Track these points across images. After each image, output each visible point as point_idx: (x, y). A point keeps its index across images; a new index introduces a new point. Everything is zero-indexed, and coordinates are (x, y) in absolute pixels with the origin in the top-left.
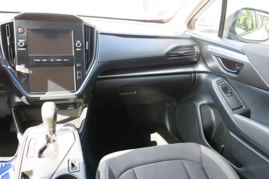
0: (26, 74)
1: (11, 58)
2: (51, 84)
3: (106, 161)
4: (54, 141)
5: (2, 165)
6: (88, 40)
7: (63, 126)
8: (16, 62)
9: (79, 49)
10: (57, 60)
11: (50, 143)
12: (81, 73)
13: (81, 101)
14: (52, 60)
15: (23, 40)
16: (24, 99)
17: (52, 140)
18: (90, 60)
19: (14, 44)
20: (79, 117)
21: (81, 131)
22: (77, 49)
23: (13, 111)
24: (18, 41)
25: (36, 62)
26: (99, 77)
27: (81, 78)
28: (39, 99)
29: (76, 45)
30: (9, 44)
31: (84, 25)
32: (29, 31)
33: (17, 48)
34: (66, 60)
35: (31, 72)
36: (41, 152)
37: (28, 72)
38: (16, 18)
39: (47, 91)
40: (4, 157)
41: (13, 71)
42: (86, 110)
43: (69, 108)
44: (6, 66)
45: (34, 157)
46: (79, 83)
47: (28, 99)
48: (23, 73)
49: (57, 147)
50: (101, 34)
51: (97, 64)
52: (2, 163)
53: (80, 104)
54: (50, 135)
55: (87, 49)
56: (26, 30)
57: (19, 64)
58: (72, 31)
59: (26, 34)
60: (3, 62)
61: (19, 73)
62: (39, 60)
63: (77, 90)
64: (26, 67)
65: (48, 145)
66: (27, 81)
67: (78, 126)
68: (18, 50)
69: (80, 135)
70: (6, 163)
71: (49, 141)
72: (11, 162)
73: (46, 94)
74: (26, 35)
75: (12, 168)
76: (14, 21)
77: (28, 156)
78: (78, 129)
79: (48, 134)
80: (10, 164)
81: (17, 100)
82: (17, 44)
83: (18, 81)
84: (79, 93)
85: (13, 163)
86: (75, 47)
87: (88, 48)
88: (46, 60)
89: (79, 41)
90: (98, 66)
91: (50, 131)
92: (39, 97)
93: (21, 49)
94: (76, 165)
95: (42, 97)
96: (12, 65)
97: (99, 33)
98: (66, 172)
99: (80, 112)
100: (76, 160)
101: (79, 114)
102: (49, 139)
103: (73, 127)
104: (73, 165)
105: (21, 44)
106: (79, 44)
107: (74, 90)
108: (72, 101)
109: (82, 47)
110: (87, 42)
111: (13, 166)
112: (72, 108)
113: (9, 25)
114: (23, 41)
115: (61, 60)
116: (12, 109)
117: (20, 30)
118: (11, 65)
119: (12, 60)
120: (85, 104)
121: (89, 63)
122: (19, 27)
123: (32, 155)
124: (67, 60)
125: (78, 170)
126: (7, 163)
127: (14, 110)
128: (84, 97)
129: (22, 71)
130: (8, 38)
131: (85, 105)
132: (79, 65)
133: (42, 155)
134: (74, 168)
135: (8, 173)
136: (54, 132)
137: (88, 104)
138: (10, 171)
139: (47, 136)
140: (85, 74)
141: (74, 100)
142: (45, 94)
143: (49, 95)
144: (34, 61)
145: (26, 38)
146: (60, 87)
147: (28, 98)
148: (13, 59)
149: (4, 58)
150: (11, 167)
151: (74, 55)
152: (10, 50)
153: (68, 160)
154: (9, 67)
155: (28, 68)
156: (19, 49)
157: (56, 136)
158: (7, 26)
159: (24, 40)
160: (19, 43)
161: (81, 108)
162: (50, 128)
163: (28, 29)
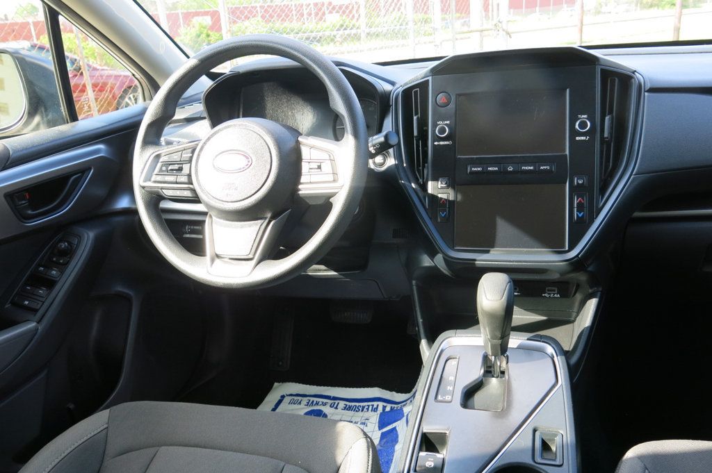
0: (449, 201)
1: (419, 165)
2: (504, 228)
3: (641, 458)
4: (503, 373)
5: (384, 407)
6: (611, 112)
7: (528, 339)
8: (428, 175)
9: (583, 138)
10: (523, 168)
11: (493, 377)
12: (585, 202)
13: (582, 277)
14: (510, 169)
15: (446, 122)
16: (439, 261)
17: (497, 370)
18: (613, 166)
19: (427, 131)
20: (573, 322)
21: (574, 360)
22: (578, 138)
23: (415, 288)
24: (435, 125)
25: (472, 173)
26: (637, 214)
27: (583, 215)
28: (474, 264)
29: (577, 127)
30: (415, 133)
31: (602, 70)
32: (460, 99)
33: (434, 141)
34: (545, 167)
35: (459, 198)
36: (470, 394)
37: (451, 198)
38: (434, 71)
39: (493, 247)
40: (391, 390)
41: (421, 194)
42: (592, 304)
43: (546, 295)
44: (407, 183)
45: (451, 402)
46: (578, 230)
47: (448, 261)
48: (441, 198)
49: (508, 390)
50: (653, 90)
51: (634, 179)
52: (385, 404)
53: (578, 286)
54: (493, 357)
55: (606, 135)
56: (453, 98)
57: (435, 179)
58: (568, 91)
59: (454, 106)
60: (402, 174)
61: (433, 198)
62: (480, 169)
63: (571, 248)
64: (448, 187)
65: (486, 380)
66: (449, 219)
67: (568, 346)
68: (434, 146)
69: (572, 371)
70: (393, 406)
71: (490, 372)
72: (404, 405)
73: (491, 252)
74: (454, 110)
75: (405, 418)
76: (430, 78)
77: (439, 398)
78: (567, 354)
79: (490, 353)
80: (401, 409)
81: (426, 261)
82: (434, 131)
83: (431, 219)
84: (577, 256)
85: (406, 410)
86: (574, 133)
87: (611, 133)
89: (585, 116)
90: (636, 183)
91: (493, 347)
92: (475, 260)
93: (442, 143)
94: (554, 449)
95: (481, 259)
96: (421, 180)
97: (646, 89)
98: (527, 460)
99: (575, 309)
100: (556, 435)
101: (574, 314)
102: (490, 367)
103: (554, 346)
104: (545, 446)
105: (442, 131)
106: (583, 125)
107: (563, 246)
108: (556, 276)
109: (591, 133)
110: (607, 118)
111: (405, 415)
112: (556, 296)
113: (418, 89)
114: (446, 124)
115: (532, 168)
116: (414, 282)
117: (441, 98)
118: (417, 182)
119: (421, 168)
120: (591, 288)
121: (612, 175)
122: (438, 93)
123: (448, 398)
124: (548, 168)
125: (557, 463)
126: (396, 406)
127: (417, 285)
128: (590, 269)
129: (440, 196)
130: (415, 118)
131: (590, 291)
132: (580, 182)
133: (470, 403)
134: (546, 455)
135: (395, 428)
136: (503, 349)
137: (600, 289)
138: (400, 426)
139: (486, 358)
140: (598, 203)
141: (562, 274)
142: (488, 252)
143: (496, 255)
144: (469, 171)
145: (454, 115)
146: (526, 239)
147: (450, 259)
148: (424, 167)
149: (405, 165)
150: (403, 416)
151: (567, 152)
152: (418, 146)
153: (535, 431)
154: (413, 185)
155: (453, 188)
156: (436, 143)
157: (507, 363)
158: (416, 92)
159: (448, 122)
160: (439, 128)
161: (579, 297)
162: (493, 337)
163: (459, 95)
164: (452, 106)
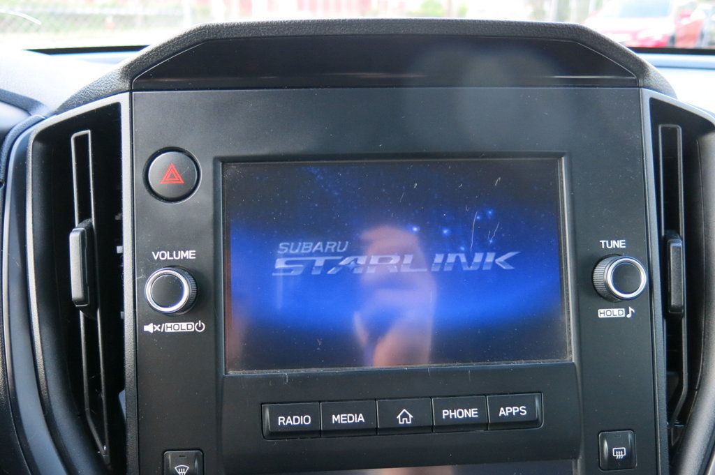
9: (617, 313)
10: (446, 413)
14: (405, 418)
15: (182, 254)
22: (604, 313)
24: (145, 265)
25: (279, 434)
32: (229, 173)
33: (140, 320)
56: (206, 169)
59: (210, 199)
62: (303, 420)
68: (143, 339)
74: (211, 213)
76: (123, 99)
82: (139, 288)
86: (591, 296)
88: (361, 418)
93: (170, 328)
105: (169, 290)
113: (89, 132)
114: (183, 263)
115: (472, 413)
117: (163, 170)
122: (152, 152)
124: (523, 411)
132: (620, 453)
144: (267, 426)
145: (211, 230)
151: (573, 357)
156: (149, 328)
158: (81, 141)
159: (189, 254)
163: (225, 161)
164: (202, 197)
